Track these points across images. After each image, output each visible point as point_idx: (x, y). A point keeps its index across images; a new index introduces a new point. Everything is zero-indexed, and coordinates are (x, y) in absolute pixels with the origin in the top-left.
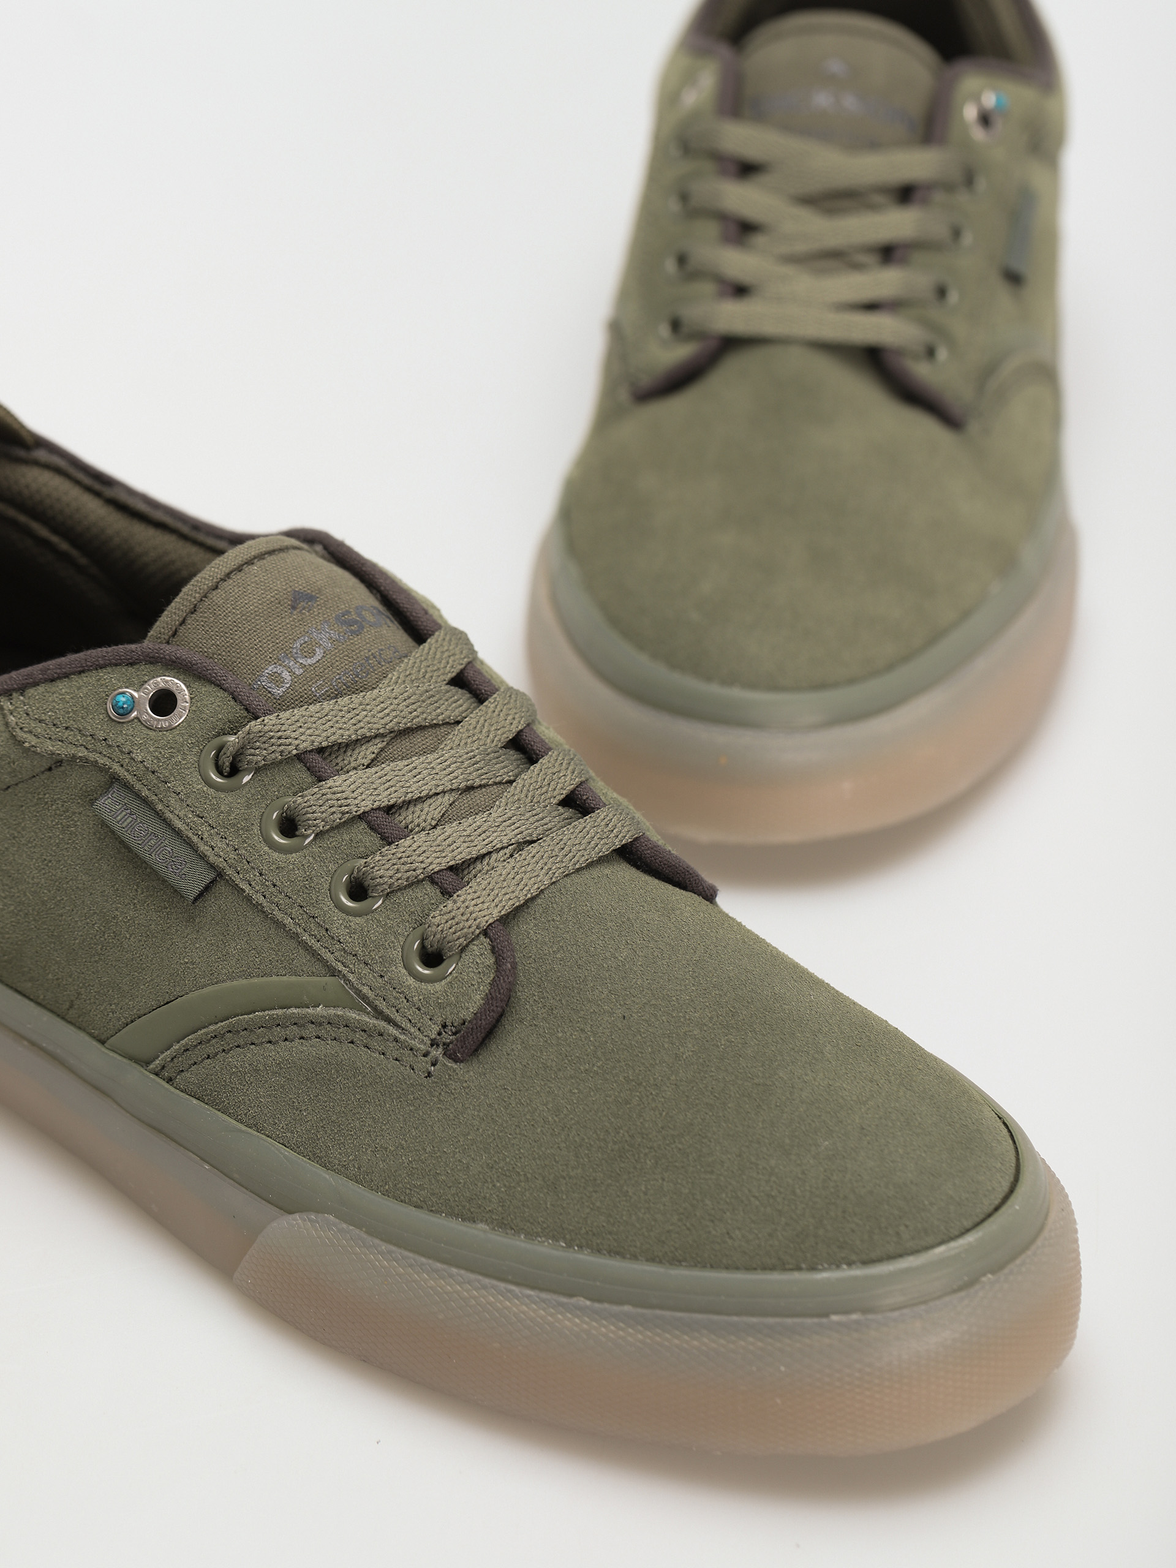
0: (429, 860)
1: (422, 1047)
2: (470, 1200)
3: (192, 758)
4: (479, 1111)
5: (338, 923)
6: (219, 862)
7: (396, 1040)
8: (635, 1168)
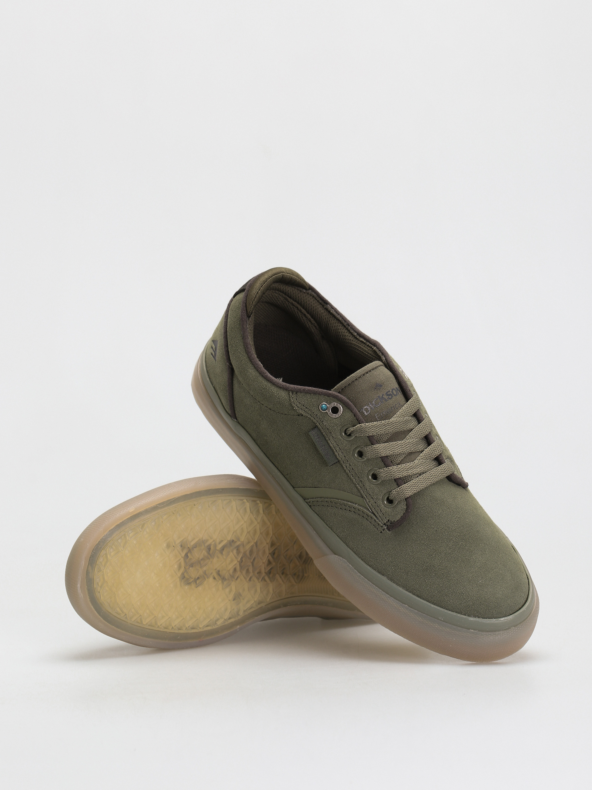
0: (396, 475)
1: (381, 524)
2: (384, 569)
3: (339, 428)
4: (392, 546)
5: (367, 484)
6: (340, 459)
7: (375, 520)
8: (429, 575)
